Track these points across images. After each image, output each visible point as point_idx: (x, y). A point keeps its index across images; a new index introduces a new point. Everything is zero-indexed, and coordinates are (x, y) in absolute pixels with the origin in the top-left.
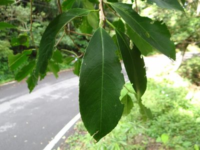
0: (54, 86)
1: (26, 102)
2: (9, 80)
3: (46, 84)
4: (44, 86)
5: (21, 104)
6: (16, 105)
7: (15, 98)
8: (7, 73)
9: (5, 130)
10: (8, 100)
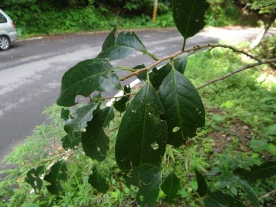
0: (96, 50)
1: (66, 63)
2: (33, 34)
3: (84, 46)
4: (84, 48)
5: (62, 64)
6: (55, 64)
7: (51, 57)
8: (29, 25)
9: (55, 87)
10: (45, 58)
